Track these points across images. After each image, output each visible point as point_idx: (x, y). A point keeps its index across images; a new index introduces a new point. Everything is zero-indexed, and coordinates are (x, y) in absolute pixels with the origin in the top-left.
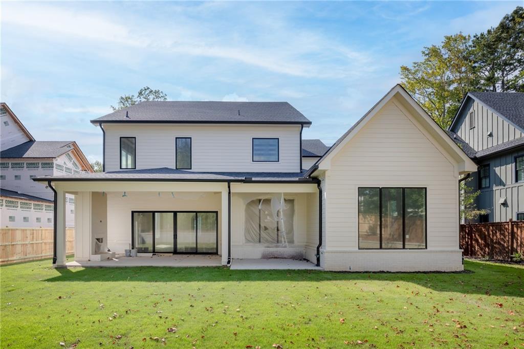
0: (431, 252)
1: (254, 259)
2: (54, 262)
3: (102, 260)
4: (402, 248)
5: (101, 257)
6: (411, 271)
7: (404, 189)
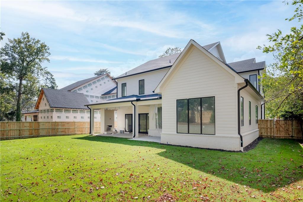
0: (217, 137)
1: (156, 137)
2: (90, 134)
3: (107, 134)
4: (200, 133)
5: (107, 133)
6: (204, 148)
7: (201, 98)
